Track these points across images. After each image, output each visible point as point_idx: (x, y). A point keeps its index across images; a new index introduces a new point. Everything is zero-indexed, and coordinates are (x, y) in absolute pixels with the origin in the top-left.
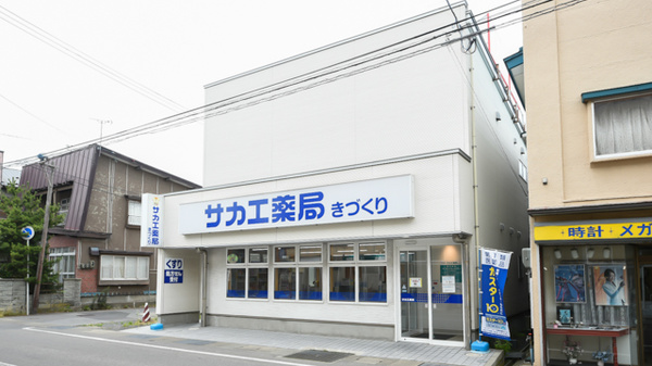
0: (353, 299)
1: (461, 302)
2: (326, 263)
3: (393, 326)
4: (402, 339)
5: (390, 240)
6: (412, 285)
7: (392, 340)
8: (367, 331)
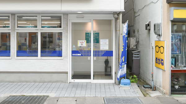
0: (37, 56)
1: (113, 56)
2: (14, 29)
3: (67, 73)
4: (73, 81)
5: (66, 14)
6: (79, 45)
7: (66, 82)
8: (47, 77)
